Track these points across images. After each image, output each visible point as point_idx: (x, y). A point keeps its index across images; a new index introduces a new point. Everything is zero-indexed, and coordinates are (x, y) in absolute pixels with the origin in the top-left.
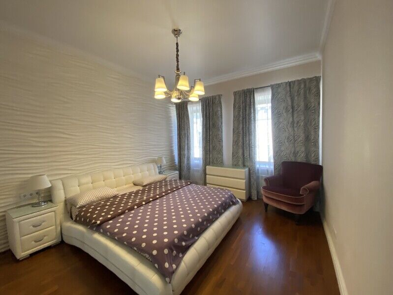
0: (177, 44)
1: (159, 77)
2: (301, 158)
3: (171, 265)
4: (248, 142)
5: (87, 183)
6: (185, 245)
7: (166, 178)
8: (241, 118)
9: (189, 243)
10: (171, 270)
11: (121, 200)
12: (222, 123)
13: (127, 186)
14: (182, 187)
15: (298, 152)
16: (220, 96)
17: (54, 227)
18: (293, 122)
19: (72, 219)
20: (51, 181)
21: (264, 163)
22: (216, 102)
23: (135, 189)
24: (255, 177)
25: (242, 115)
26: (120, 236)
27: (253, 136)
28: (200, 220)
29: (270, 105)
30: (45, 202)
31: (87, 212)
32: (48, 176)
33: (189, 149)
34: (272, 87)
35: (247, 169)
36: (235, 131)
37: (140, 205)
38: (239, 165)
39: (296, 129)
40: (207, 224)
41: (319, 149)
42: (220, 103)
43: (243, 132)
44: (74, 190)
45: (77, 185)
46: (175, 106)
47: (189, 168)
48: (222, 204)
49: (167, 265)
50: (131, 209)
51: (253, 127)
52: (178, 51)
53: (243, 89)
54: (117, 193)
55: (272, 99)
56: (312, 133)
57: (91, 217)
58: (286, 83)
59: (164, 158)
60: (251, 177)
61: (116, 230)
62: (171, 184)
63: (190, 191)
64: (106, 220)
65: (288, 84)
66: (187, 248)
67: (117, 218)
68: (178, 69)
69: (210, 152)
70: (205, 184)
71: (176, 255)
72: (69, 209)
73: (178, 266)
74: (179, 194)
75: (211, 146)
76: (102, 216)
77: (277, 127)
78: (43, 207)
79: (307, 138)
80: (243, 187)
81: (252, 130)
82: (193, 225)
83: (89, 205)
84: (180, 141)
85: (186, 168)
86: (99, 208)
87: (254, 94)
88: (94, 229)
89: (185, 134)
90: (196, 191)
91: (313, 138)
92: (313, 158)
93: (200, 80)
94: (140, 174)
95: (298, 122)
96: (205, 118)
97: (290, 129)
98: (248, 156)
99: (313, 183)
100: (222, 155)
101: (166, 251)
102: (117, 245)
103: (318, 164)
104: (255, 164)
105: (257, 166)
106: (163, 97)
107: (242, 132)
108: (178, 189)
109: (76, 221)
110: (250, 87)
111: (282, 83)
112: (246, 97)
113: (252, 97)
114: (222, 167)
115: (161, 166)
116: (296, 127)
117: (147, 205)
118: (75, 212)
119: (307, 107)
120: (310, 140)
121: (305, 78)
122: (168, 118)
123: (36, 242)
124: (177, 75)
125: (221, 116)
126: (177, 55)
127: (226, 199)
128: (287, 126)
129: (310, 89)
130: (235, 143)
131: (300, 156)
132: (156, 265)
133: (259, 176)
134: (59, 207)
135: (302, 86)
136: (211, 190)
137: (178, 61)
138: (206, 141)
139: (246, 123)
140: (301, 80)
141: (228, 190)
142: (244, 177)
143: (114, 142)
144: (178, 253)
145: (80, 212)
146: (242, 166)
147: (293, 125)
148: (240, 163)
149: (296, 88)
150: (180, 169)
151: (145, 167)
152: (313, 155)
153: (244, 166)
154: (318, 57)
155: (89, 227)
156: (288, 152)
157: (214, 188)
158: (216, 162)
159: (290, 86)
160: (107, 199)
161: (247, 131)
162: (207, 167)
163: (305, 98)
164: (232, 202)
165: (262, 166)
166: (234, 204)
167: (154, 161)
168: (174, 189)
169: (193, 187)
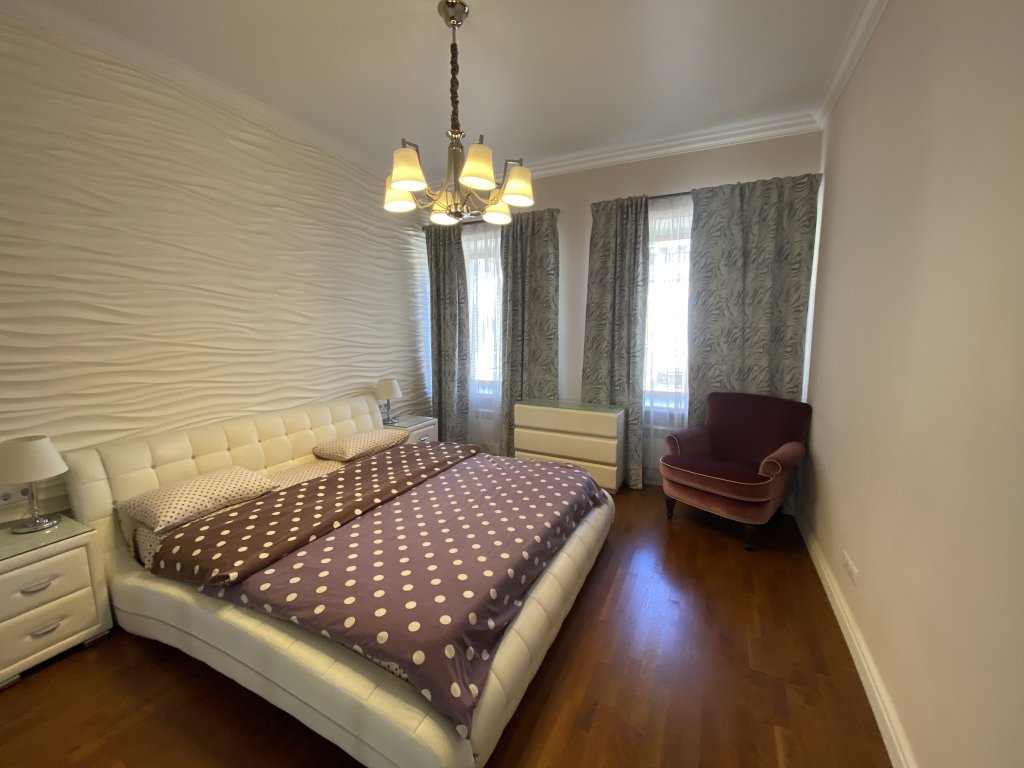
0: (454, 48)
1: (404, 146)
2: (756, 386)
3: (465, 687)
4: (625, 340)
5: (179, 458)
6: (496, 627)
7: (406, 439)
8: (609, 278)
9: (502, 619)
10: (468, 703)
11: (290, 502)
12: (557, 290)
13: (296, 462)
14: (457, 462)
15: (750, 369)
16: (553, 214)
17: (87, 590)
18: (743, 293)
19: (143, 565)
20: (64, 455)
21: (664, 396)
22: (543, 229)
23: (324, 470)
24: (639, 432)
25: (612, 270)
26: (304, 614)
27: (639, 326)
28: (525, 555)
29: (687, 243)
30: (50, 517)
31: (188, 543)
32: (54, 439)
33: (464, 357)
34: (696, 195)
35: (621, 412)
36: (593, 312)
37: (347, 519)
38: (599, 402)
39: (749, 311)
40: (540, 563)
41: (803, 361)
42: (555, 233)
43: (614, 314)
44: (140, 480)
45: (149, 464)
46: (424, 235)
47: (464, 408)
48: (571, 507)
49: (456, 690)
50: (325, 530)
51: (640, 303)
52: (455, 70)
53: (617, 197)
54: (273, 484)
55: (695, 229)
56: (790, 322)
57: (205, 559)
58: (733, 188)
59: (395, 382)
60: (632, 431)
61: (291, 597)
62: (425, 456)
63: (479, 472)
64: (255, 569)
65: (737, 191)
66: (499, 635)
67: (286, 559)
68: (455, 126)
69: (522, 365)
70: (509, 450)
71: (474, 657)
72: (128, 535)
73: (482, 687)
74: (452, 481)
75: (526, 351)
76: (241, 556)
77: (703, 304)
78: (48, 532)
79: (777, 335)
80: (612, 457)
81: (639, 309)
82: (510, 571)
83: (192, 524)
84: (439, 334)
85: (455, 409)
86: (225, 532)
87: (646, 212)
88: (221, 594)
89: (453, 316)
90: (496, 474)
91: (790, 335)
92: (788, 386)
93: (520, 162)
94: (332, 427)
95: (756, 293)
96: (510, 274)
97: (735, 311)
98: (625, 380)
99: (787, 449)
100: (557, 376)
101: (450, 651)
102: (298, 639)
103: (797, 400)
104: (641, 398)
105: (647, 403)
106: (410, 206)
107: (609, 315)
108: (445, 469)
109: (157, 572)
110: (636, 192)
111: (721, 187)
112: (624, 218)
113: (642, 222)
114: (555, 405)
115: (388, 405)
116: (750, 304)
117: (367, 515)
118: (150, 546)
119: (781, 255)
120: (783, 340)
121: (782, 177)
122: (406, 270)
123: (35, 636)
124: (452, 145)
125: (557, 269)
126: (454, 83)
127: (579, 493)
128: (728, 301)
129: (791, 206)
130: (592, 343)
131: (754, 379)
132: (426, 693)
133: (649, 429)
134: (100, 531)
135: (774, 198)
136: (537, 470)
137: (455, 102)
138: (514, 336)
139: (622, 290)
140: (771, 182)
141: (579, 468)
142: (614, 434)
143: (255, 336)
144: (479, 651)
145: (167, 544)
146: (606, 403)
147: (744, 300)
148: (603, 395)
149: (757, 203)
150: (440, 410)
151: (345, 408)
152: (788, 378)
153: (613, 404)
154: (819, 121)
155: (201, 588)
156: (724, 368)
157: (544, 464)
158: (536, 393)
159: (742, 195)
160: (247, 504)
161: (625, 314)
162: (517, 406)
163: (779, 229)
164: (593, 498)
165: (657, 404)
166: (597, 503)
167: (369, 391)
168: (437, 469)
169: (485, 463)
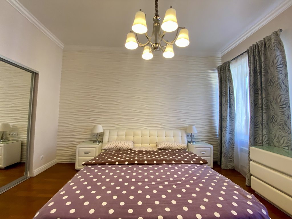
5: (122, 135)
13: (150, 145)
14: (187, 163)
16: (277, 33)
22: (272, 44)
30: (99, 141)
46: (217, 71)
62: (178, 156)
84: (221, 109)
89: (226, 101)
108: (177, 164)
143: (147, 108)
150: (221, 144)
168: (173, 162)
